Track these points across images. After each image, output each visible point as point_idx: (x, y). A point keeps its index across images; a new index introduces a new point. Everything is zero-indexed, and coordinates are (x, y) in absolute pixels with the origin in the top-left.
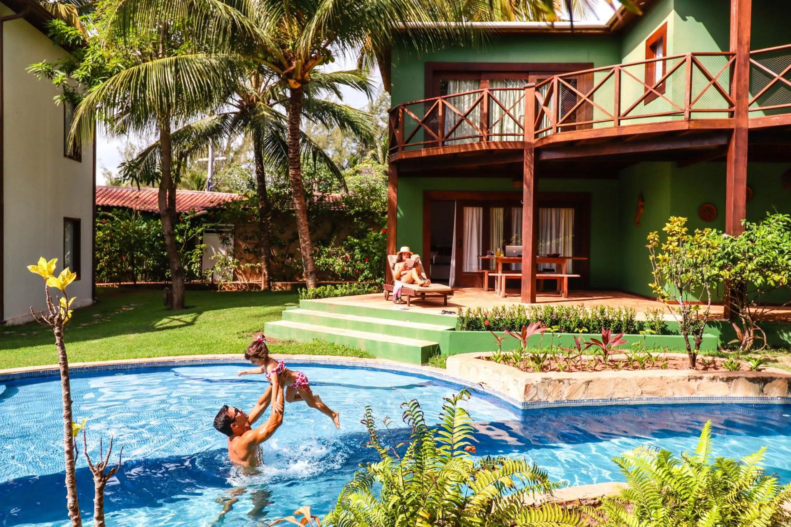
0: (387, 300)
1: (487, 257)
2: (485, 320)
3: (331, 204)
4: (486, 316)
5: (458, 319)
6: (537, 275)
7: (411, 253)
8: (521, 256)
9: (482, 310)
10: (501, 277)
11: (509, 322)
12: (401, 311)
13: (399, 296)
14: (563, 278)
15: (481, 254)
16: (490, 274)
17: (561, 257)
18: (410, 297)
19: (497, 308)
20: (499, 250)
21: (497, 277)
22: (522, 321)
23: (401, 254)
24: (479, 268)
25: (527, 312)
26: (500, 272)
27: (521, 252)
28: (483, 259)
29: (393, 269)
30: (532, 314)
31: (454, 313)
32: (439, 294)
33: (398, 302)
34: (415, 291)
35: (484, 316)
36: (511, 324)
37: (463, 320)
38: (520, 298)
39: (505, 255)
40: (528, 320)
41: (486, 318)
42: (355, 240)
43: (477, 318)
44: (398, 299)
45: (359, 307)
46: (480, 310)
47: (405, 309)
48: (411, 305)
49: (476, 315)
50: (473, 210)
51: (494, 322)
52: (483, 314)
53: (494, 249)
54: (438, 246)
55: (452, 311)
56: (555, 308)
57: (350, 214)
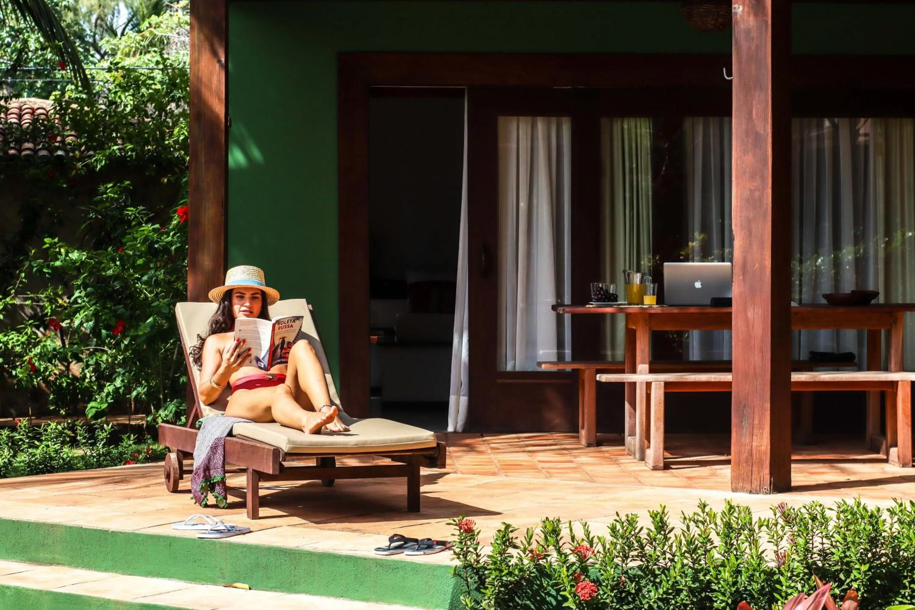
0: (175, 490)
1: (592, 307)
2: (576, 579)
3: (24, 132)
4: (582, 559)
5: (457, 573)
6: (796, 377)
7: (272, 292)
8: (728, 302)
9: (565, 532)
10: (649, 385)
11: (686, 582)
12: (212, 543)
13: (217, 476)
14: (894, 384)
15: (567, 300)
16: (603, 378)
17: (878, 305)
18: (260, 476)
19: (631, 522)
20: (637, 278)
21: (633, 385)
22: (743, 579)
23: (228, 295)
24: (561, 357)
25: (763, 537)
26: (643, 367)
27: (727, 283)
28: (575, 317)
29: (198, 360)
30: (785, 544)
31: (444, 545)
32: (387, 462)
33: (211, 499)
34: (276, 451)
35: (572, 558)
36: (691, 591)
37: (482, 582)
38: (726, 471)
39: (660, 301)
40: (770, 574)
41: (585, 570)
42: (75, 255)
43: (541, 570)
44: (212, 487)
45: (38, 526)
46: (556, 532)
47: (232, 531)
48: (263, 511)
49: (535, 557)
50: (534, 127)
51: (617, 586)
52: (566, 550)
53: (621, 278)
54: (412, 278)
55: (436, 537)
56: (885, 515)
57: (90, 168)
